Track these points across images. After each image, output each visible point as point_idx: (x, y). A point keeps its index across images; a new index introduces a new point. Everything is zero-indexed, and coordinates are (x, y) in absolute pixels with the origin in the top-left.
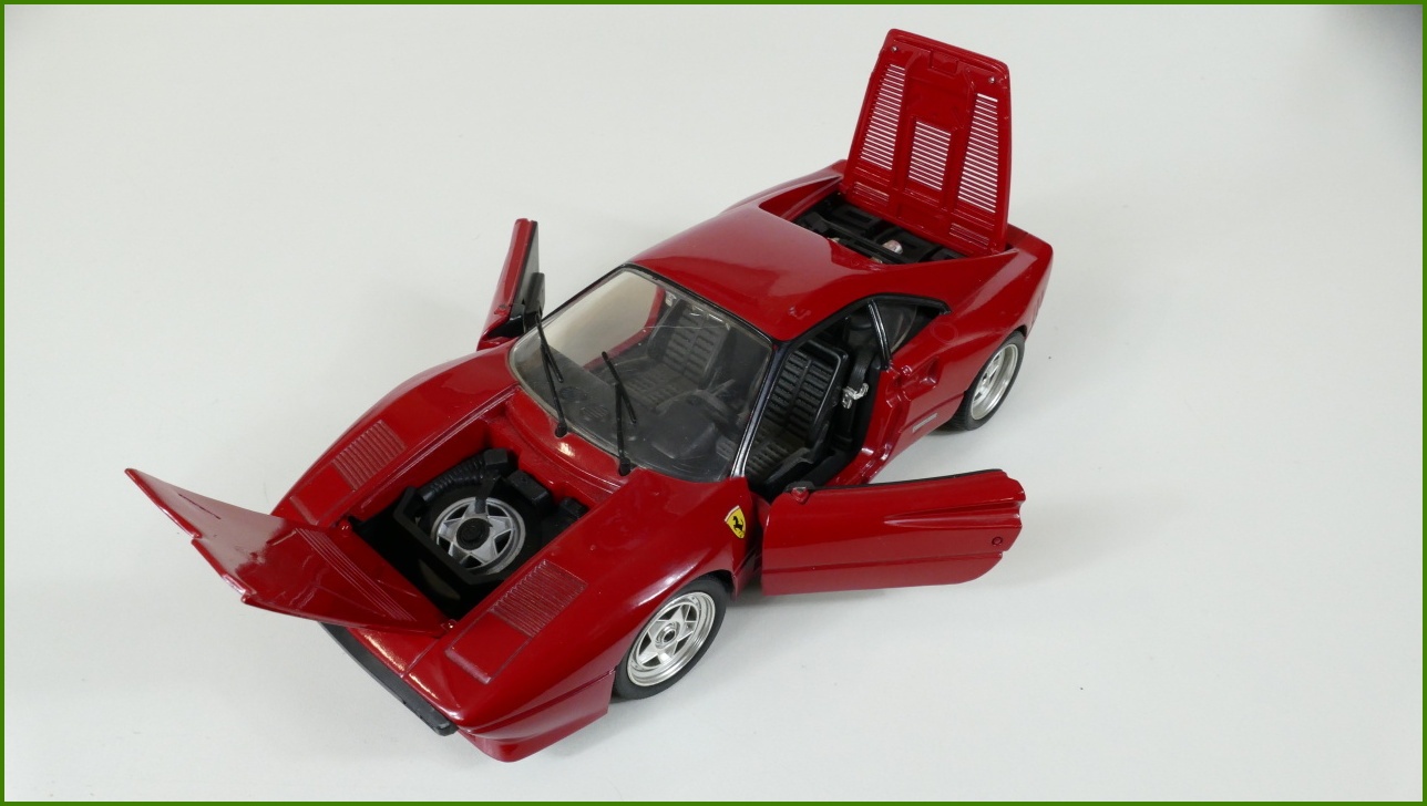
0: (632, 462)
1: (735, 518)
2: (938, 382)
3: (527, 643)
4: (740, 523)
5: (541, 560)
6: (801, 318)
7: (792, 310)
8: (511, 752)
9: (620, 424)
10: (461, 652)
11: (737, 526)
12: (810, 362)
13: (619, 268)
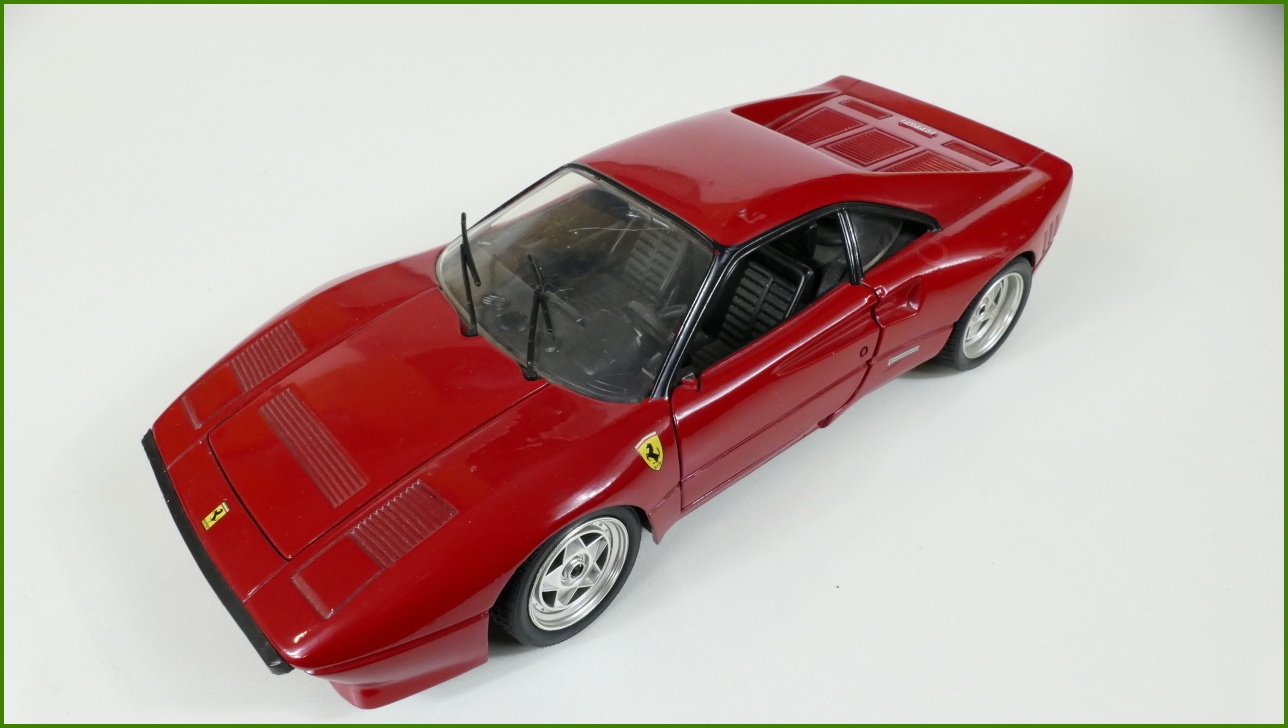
0: (540, 373)
1: (650, 446)
2: (920, 308)
3: (379, 573)
4: (655, 452)
5: (415, 480)
6: (752, 222)
7: (743, 214)
8: (372, 697)
9: (532, 333)
10: (309, 578)
11: (651, 455)
12: (772, 279)
13: (562, 168)
